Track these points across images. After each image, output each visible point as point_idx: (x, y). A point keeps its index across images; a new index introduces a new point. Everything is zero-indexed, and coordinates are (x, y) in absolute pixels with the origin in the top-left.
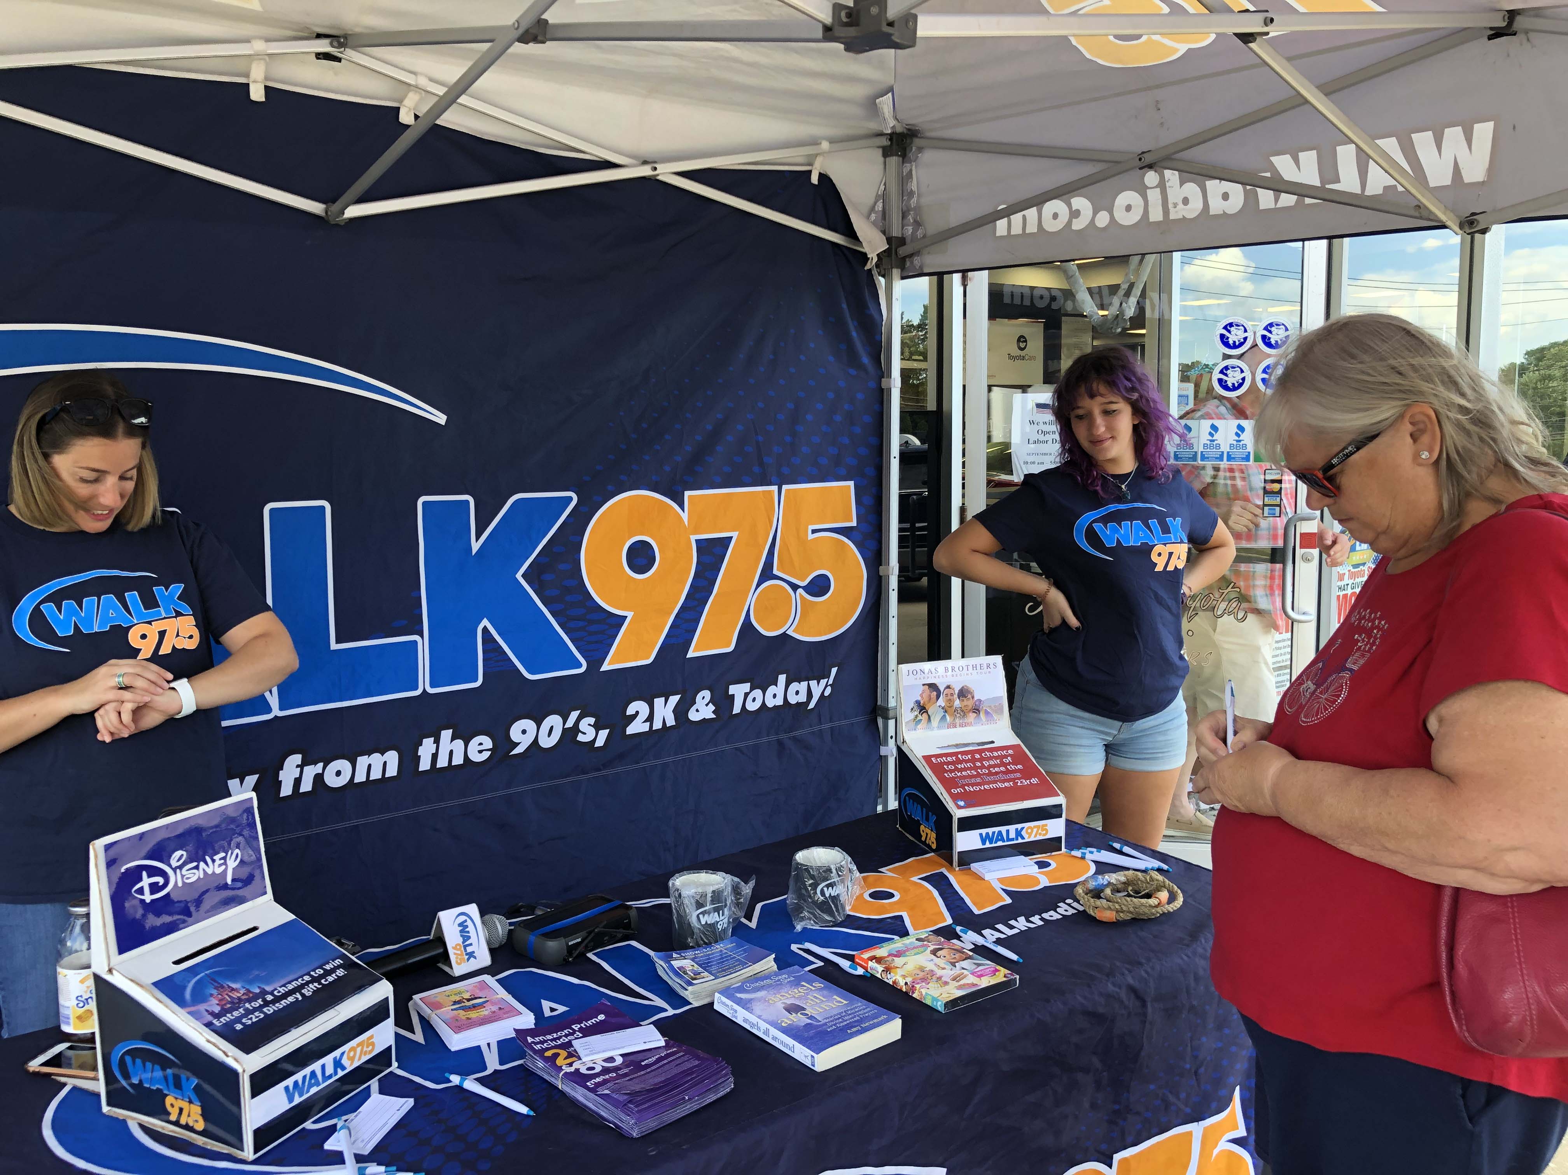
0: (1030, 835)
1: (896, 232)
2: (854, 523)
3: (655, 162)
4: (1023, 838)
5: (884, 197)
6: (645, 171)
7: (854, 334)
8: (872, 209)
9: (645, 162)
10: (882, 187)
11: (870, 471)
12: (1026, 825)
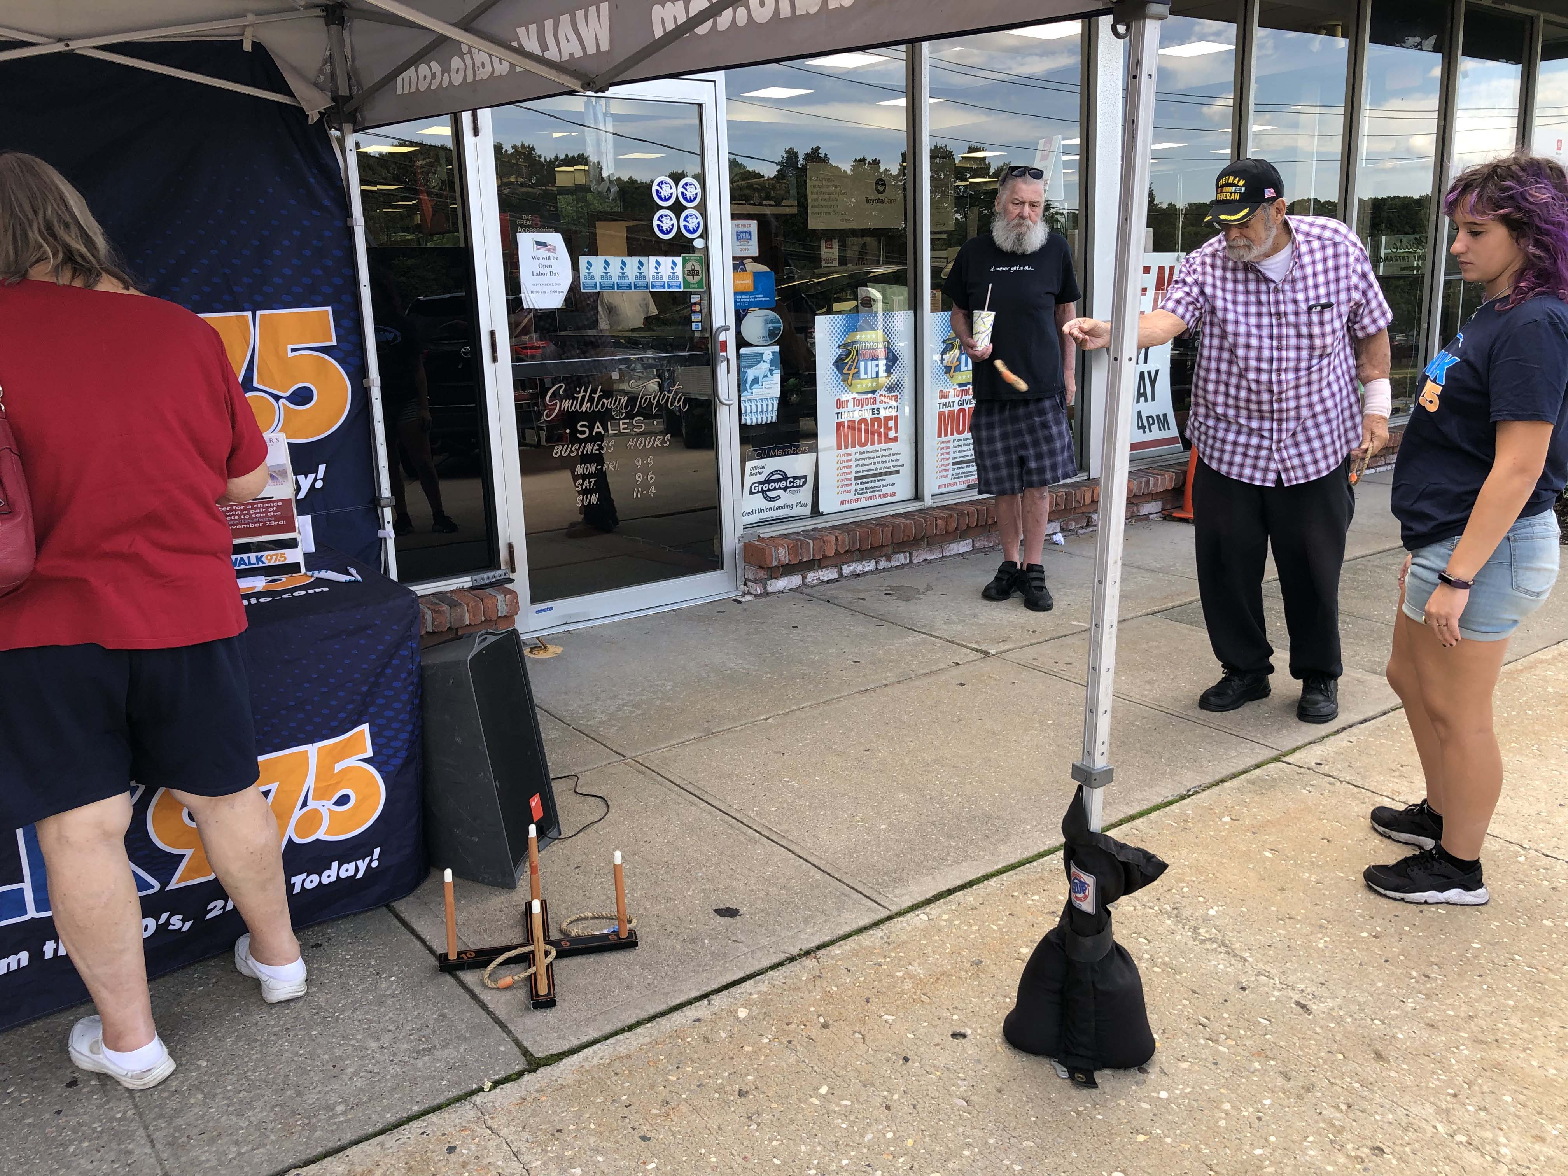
0: (270, 561)
1: (343, 91)
2: (334, 343)
3: (70, 39)
4: (263, 563)
5: (331, 59)
6: (60, 47)
7: (312, 180)
8: (321, 72)
9: (60, 40)
10: (328, 53)
11: (348, 298)
12: (266, 553)
